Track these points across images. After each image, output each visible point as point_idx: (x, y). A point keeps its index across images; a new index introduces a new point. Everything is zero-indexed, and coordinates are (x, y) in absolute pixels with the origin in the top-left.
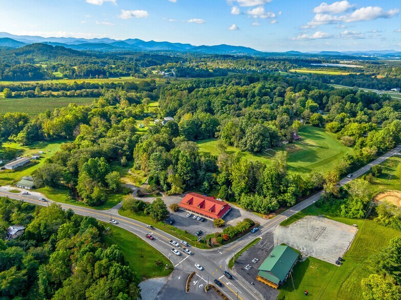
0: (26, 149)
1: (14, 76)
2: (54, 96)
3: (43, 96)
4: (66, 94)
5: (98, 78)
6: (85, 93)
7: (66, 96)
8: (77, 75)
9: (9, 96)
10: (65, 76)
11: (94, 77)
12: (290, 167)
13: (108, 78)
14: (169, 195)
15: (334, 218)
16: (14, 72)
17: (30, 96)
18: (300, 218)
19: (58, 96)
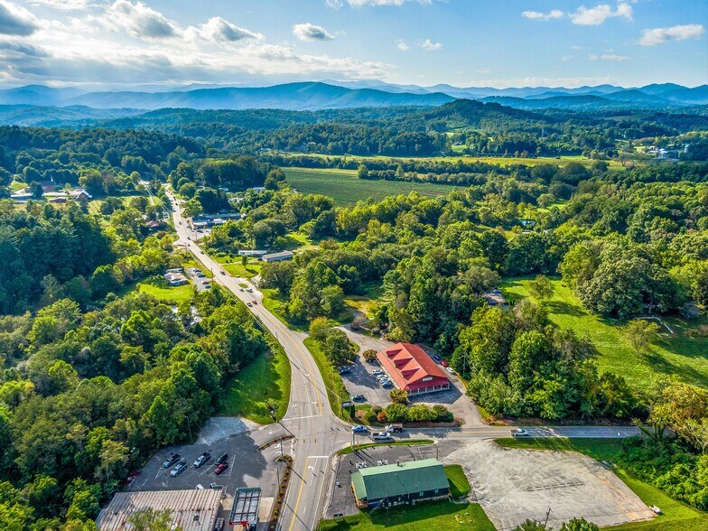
0: (308, 244)
1: (395, 148)
2: (417, 180)
3: (403, 180)
4: (435, 179)
5: (518, 157)
6: (460, 179)
7: (435, 182)
8: (486, 151)
9: (363, 176)
10: (467, 152)
11: (511, 154)
12: (663, 361)
13: (536, 157)
14: (388, 340)
15: (632, 481)
16: (398, 143)
17: (387, 179)
18: (555, 449)
19: (423, 181)
